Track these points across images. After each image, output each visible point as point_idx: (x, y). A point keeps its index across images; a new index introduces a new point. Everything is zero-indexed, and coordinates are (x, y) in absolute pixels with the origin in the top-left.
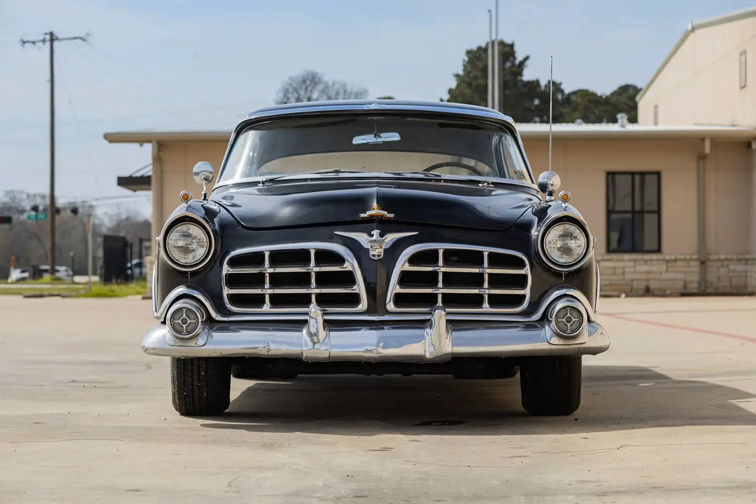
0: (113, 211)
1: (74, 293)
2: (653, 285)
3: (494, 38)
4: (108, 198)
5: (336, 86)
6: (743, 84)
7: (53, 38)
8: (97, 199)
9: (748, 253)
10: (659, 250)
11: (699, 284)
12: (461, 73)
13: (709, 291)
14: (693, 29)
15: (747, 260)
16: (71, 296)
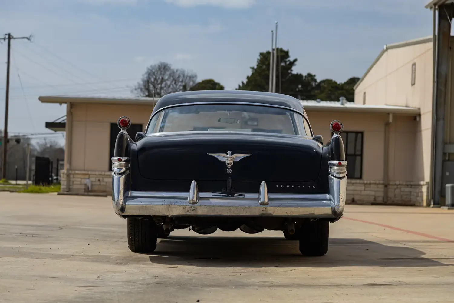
0: (42, 142)
1: (17, 190)
2: (357, 198)
3: (274, 47)
4: (39, 134)
5: (179, 72)
6: (413, 83)
7: (10, 37)
8: (32, 135)
9: (413, 182)
10: (361, 178)
11: (383, 198)
12: (255, 67)
13: (389, 202)
14: (387, 49)
15: (411, 185)
16: (16, 192)
